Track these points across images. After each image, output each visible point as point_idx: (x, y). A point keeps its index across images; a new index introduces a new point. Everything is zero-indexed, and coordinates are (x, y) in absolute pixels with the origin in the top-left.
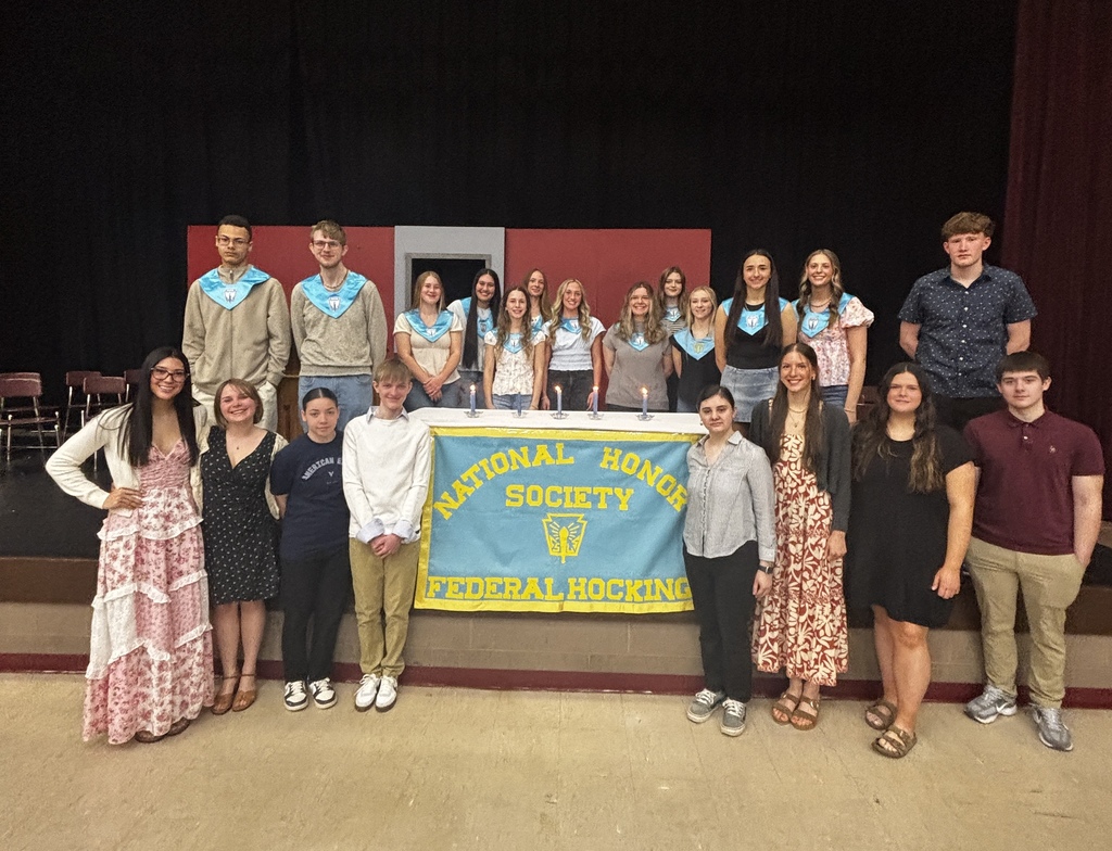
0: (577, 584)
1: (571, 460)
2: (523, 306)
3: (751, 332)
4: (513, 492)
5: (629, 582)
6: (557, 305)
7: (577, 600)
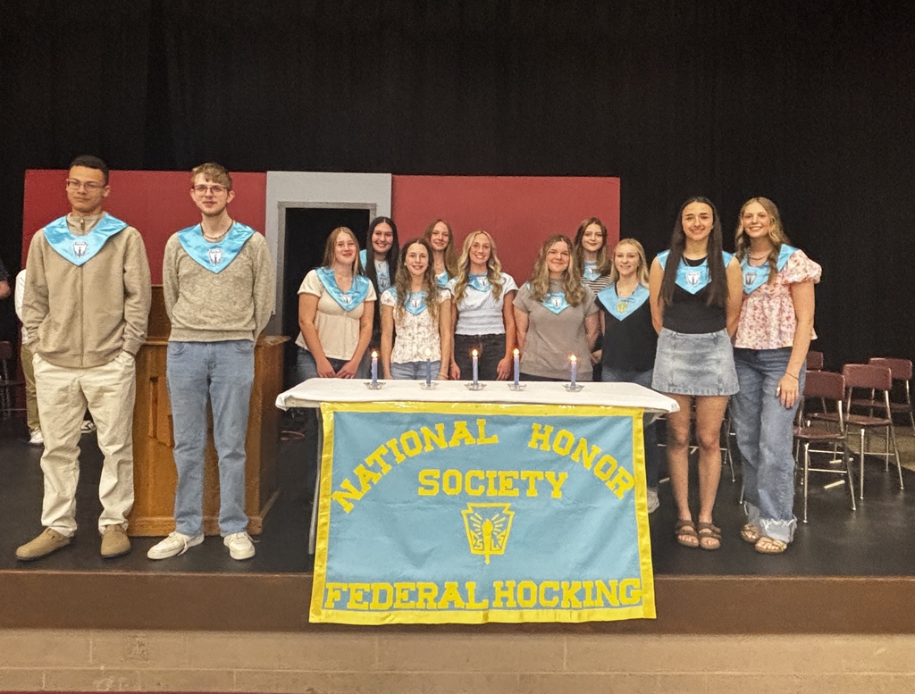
0: (504, 589)
1: (495, 439)
2: (425, 261)
3: (693, 290)
4: (426, 478)
5: (565, 584)
6: (463, 259)
7: (505, 608)
